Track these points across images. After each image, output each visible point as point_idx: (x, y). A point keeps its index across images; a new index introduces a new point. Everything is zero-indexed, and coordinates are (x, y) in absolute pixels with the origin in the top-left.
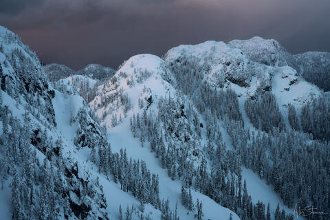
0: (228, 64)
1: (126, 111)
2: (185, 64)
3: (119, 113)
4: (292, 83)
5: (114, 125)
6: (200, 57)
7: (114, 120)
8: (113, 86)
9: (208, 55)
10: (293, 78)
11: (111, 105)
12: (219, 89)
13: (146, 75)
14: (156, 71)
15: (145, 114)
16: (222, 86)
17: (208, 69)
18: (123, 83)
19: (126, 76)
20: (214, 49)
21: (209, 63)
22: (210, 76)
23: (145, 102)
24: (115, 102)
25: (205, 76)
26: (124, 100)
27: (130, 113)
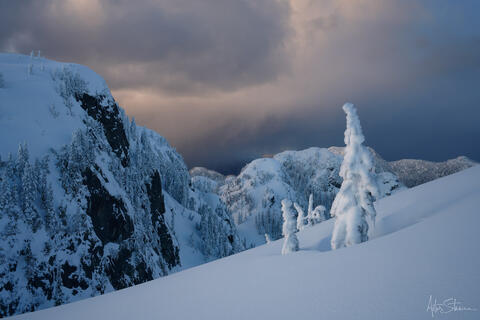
0: (332, 170)
1: (250, 210)
2: (291, 168)
3: (244, 211)
4: (393, 188)
5: (240, 222)
6: (305, 162)
7: (240, 217)
8: (237, 187)
9: (313, 160)
10: (393, 183)
11: (235, 204)
12: (323, 193)
13: (267, 177)
14: (277, 174)
15: (269, 212)
16: (326, 190)
17: (313, 174)
18: (247, 184)
19: (249, 178)
20: (318, 155)
21: (314, 168)
22: (315, 180)
23: (268, 202)
24: (240, 201)
25: (310, 180)
26: (249, 200)
27: (255, 212)
